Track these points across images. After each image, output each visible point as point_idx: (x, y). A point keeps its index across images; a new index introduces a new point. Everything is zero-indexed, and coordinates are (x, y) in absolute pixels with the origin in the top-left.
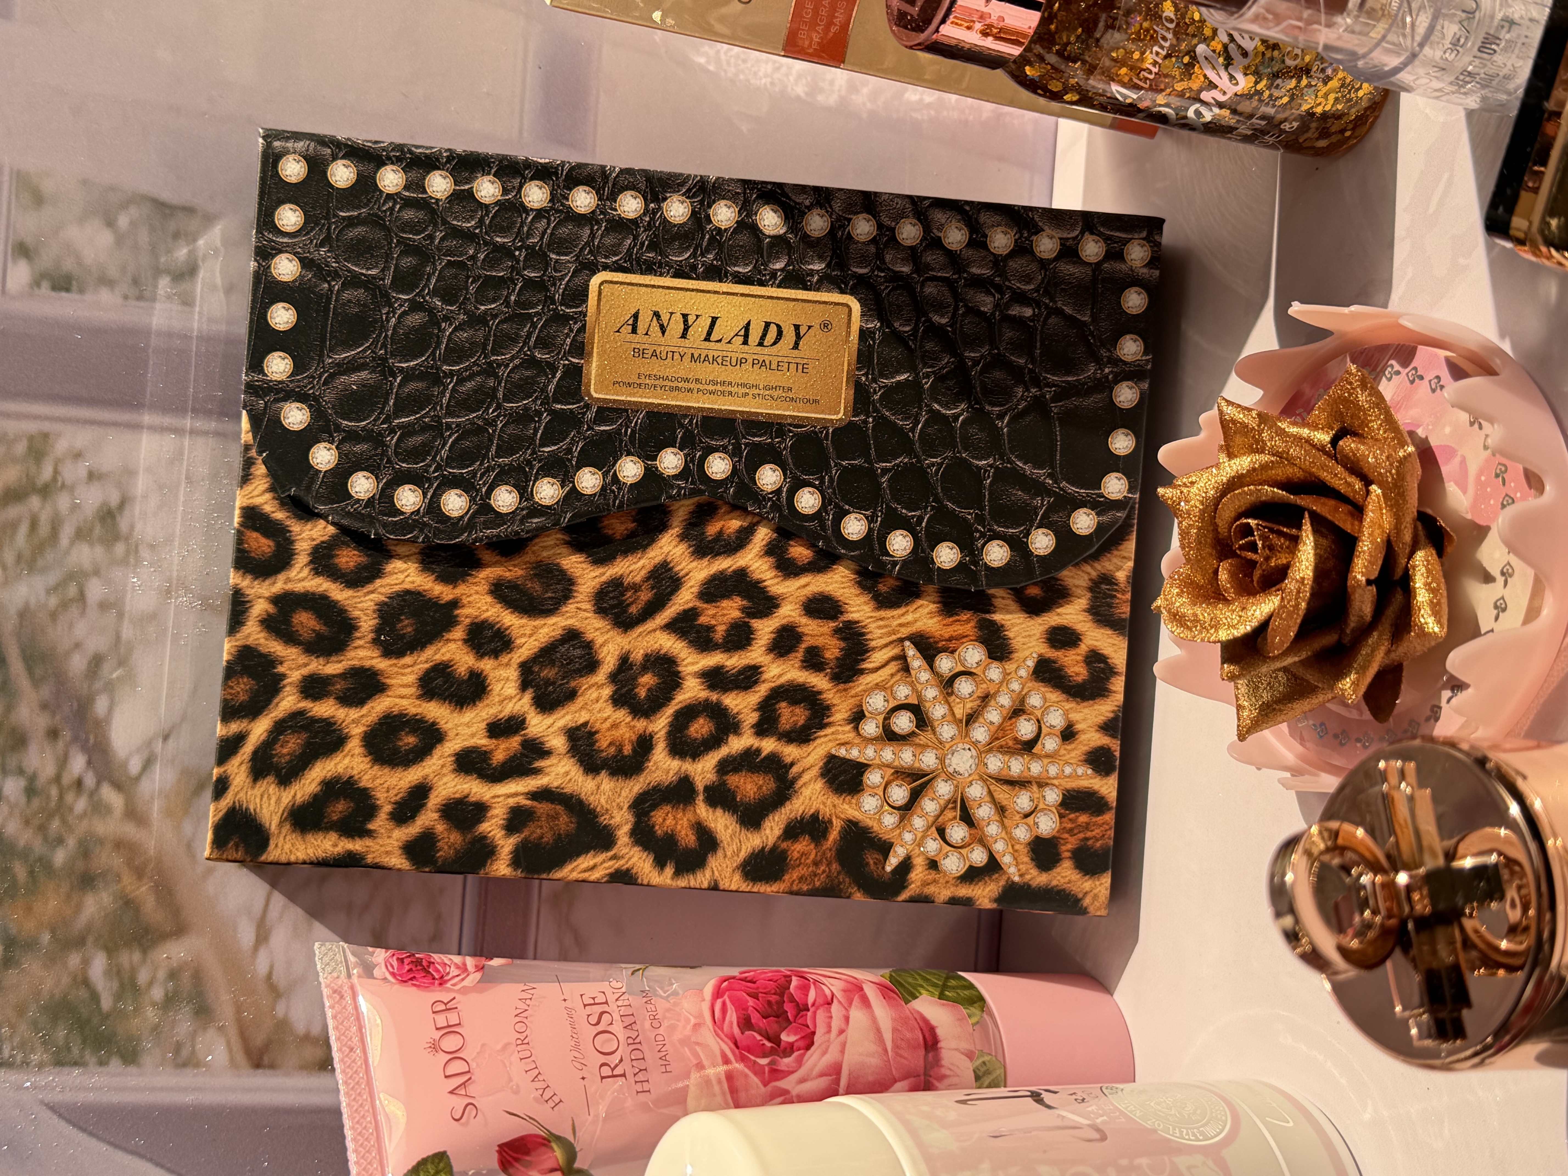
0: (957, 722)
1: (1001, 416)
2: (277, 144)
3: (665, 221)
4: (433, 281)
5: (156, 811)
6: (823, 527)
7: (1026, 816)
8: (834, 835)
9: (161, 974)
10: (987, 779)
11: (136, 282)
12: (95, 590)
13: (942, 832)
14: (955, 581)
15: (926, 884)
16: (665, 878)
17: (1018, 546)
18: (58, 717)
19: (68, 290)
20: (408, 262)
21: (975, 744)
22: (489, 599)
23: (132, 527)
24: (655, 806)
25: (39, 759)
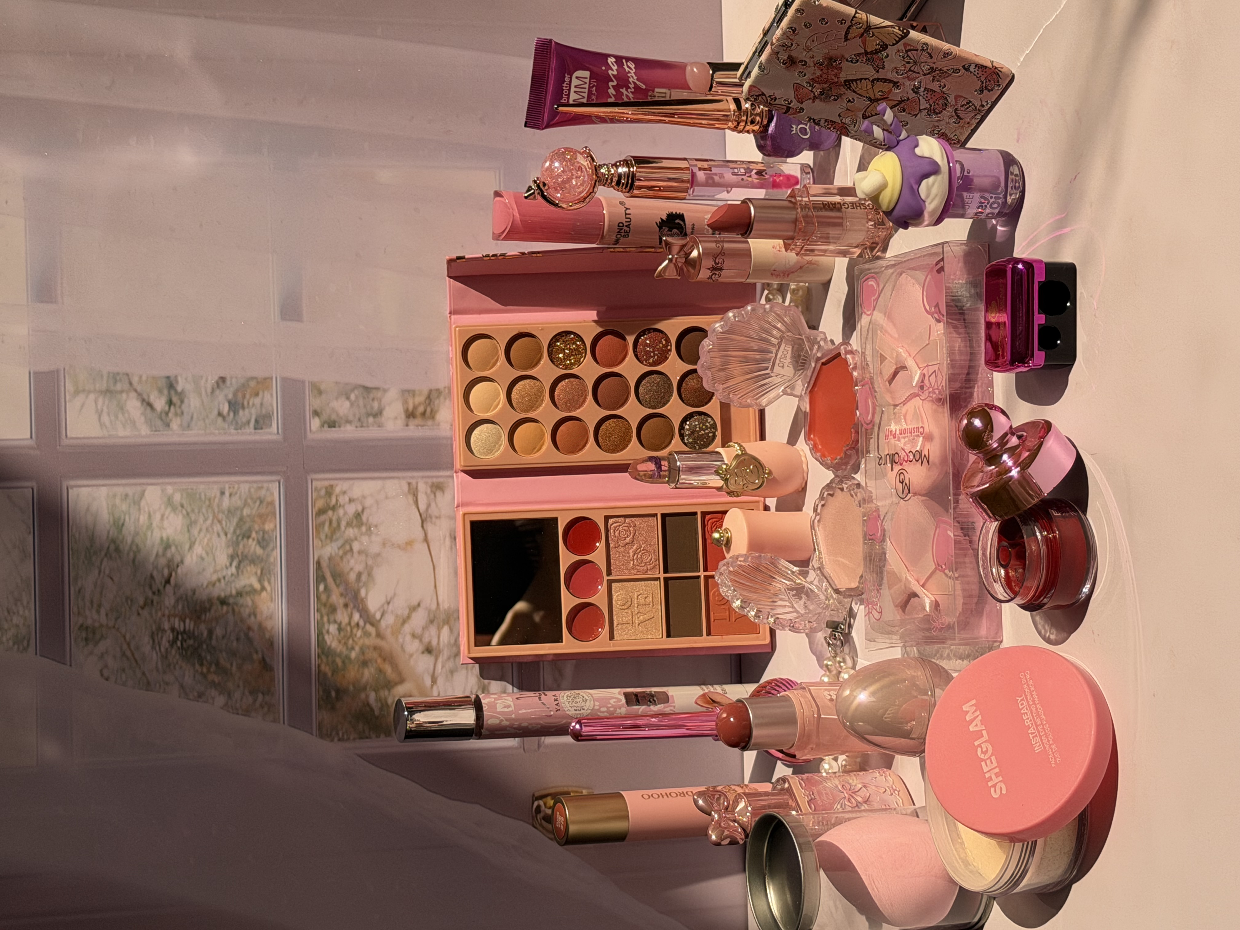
5: (388, 633)
11: (359, 420)
12: (356, 546)
18: (347, 598)
19: (334, 427)
23: (368, 520)
25: (342, 616)
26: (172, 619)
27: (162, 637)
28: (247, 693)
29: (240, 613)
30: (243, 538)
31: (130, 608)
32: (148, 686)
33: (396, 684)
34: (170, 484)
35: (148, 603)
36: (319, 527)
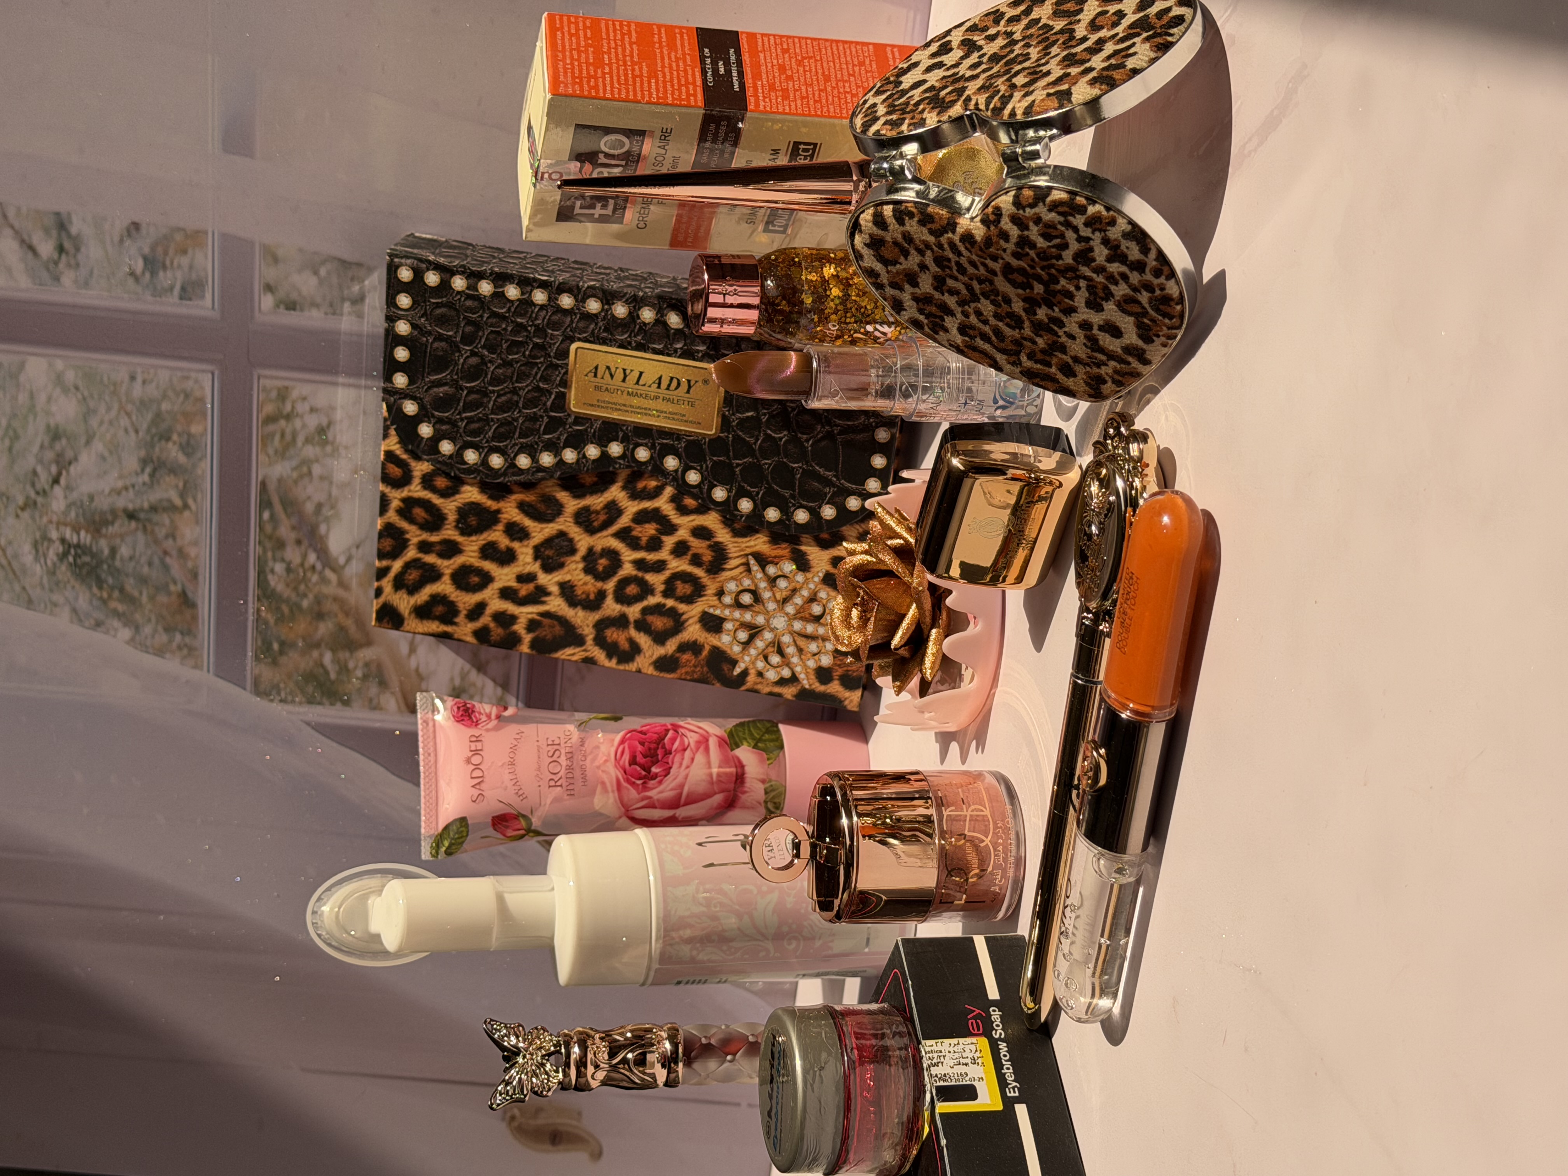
0: (777, 602)
1: (807, 441)
2: (396, 260)
3: (613, 316)
4: (483, 340)
5: (354, 584)
6: (702, 493)
7: (815, 655)
8: (705, 653)
9: (361, 664)
10: (792, 633)
11: (331, 305)
12: (317, 470)
13: (766, 658)
14: (777, 528)
15: (756, 683)
16: (613, 664)
17: (815, 513)
18: (301, 534)
19: (294, 309)
20: (469, 329)
21: (787, 614)
22: (517, 511)
23: (335, 438)
24: (607, 627)
25: (292, 554)
26: (62, 528)
27: (48, 549)
28: (160, 629)
29: (153, 532)
30: (160, 440)
31: (6, 507)
32: (30, 604)
33: (361, 646)
34: (59, 357)
35: (29, 505)
36: (266, 439)
